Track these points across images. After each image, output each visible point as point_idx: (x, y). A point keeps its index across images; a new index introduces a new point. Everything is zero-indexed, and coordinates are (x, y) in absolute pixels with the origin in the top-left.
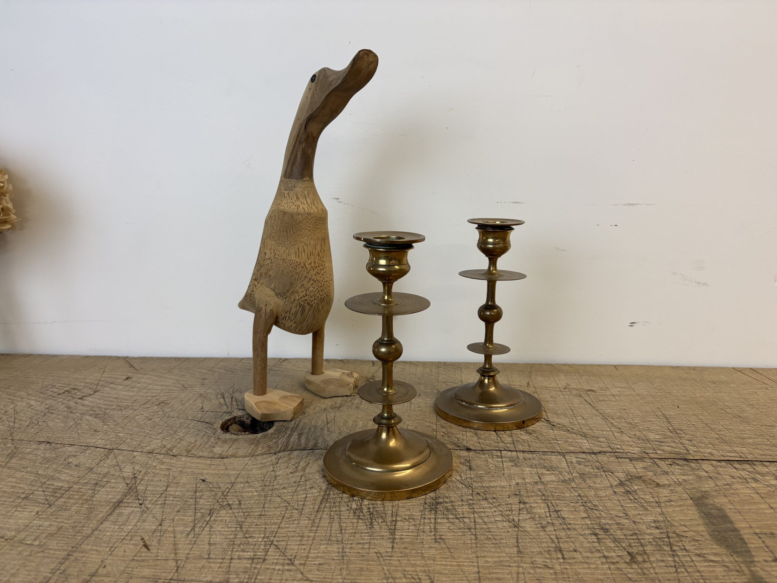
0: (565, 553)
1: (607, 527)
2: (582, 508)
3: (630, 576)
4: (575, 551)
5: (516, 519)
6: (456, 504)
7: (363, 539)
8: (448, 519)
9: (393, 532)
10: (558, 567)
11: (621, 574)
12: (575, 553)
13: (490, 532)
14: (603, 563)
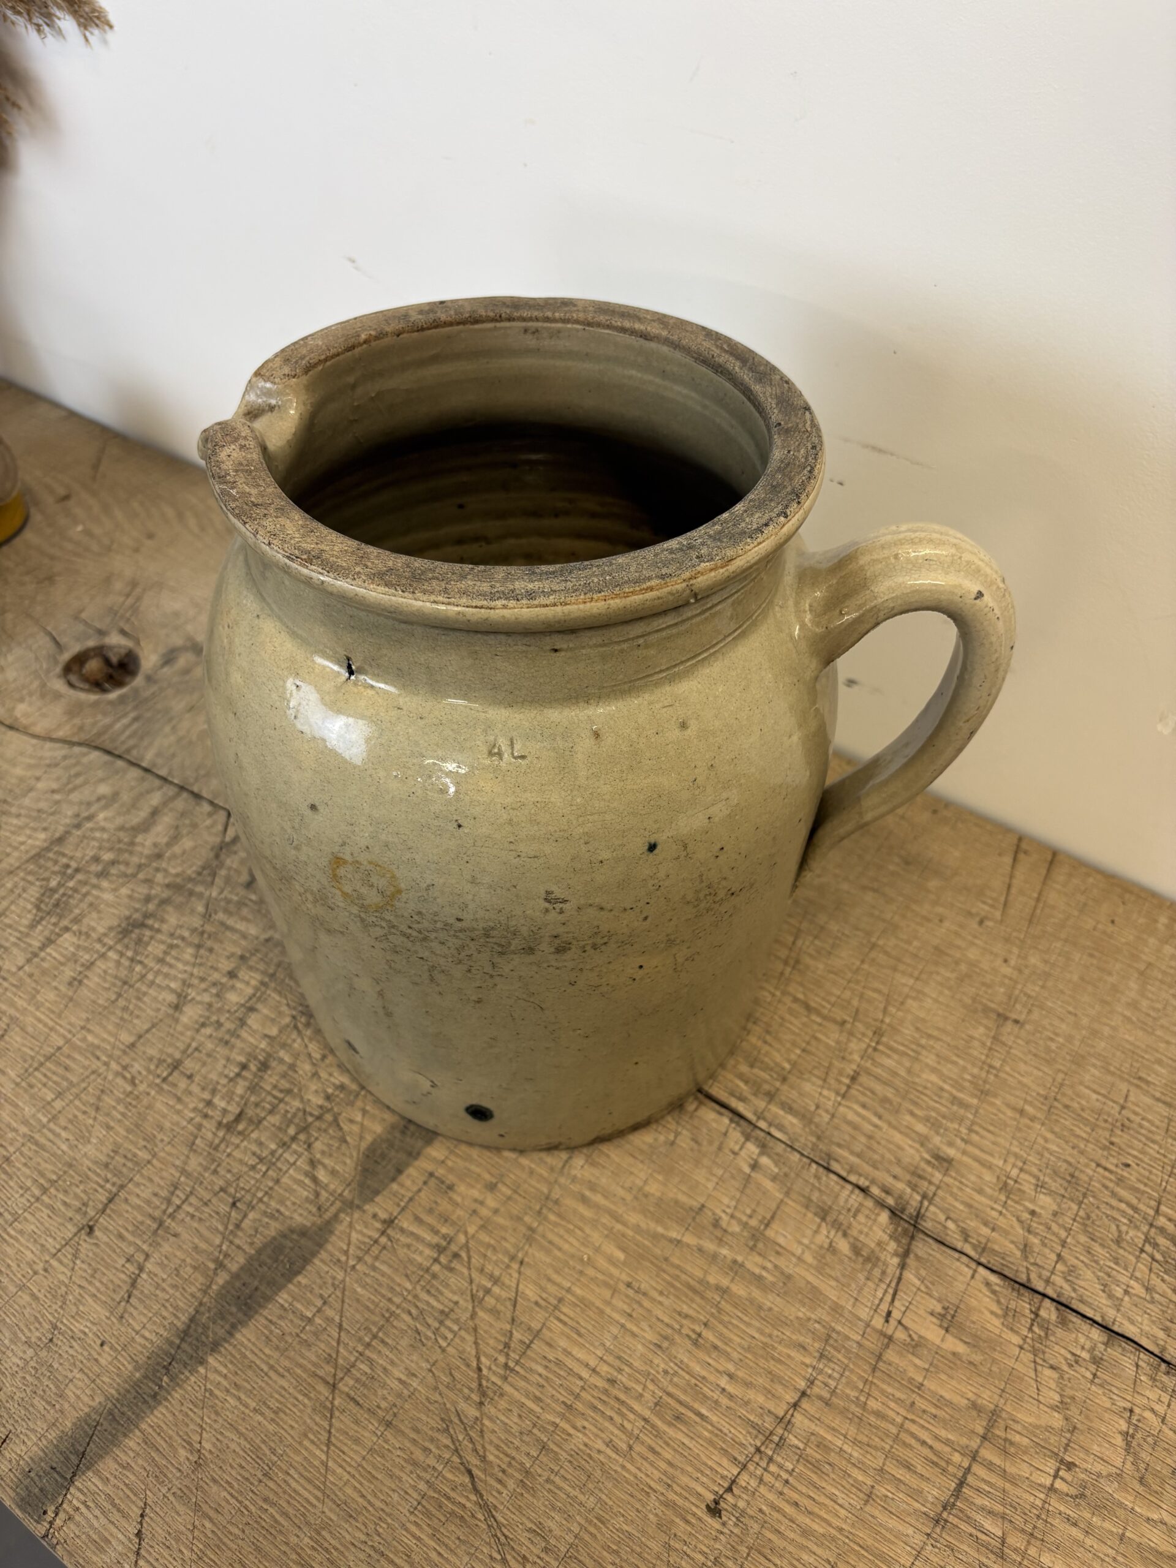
0: (175, 1074)
1: (274, 1064)
2: (287, 1020)
3: (198, 1141)
4: (190, 1077)
5: (193, 994)
6: (159, 936)
7: (7, 940)
8: (122, 954)
9: (49, 942)
10: (142, 1087)
11: (192, 1134)
12: (185, 1079)
13: (139, 999)
14: (195, 1110)
